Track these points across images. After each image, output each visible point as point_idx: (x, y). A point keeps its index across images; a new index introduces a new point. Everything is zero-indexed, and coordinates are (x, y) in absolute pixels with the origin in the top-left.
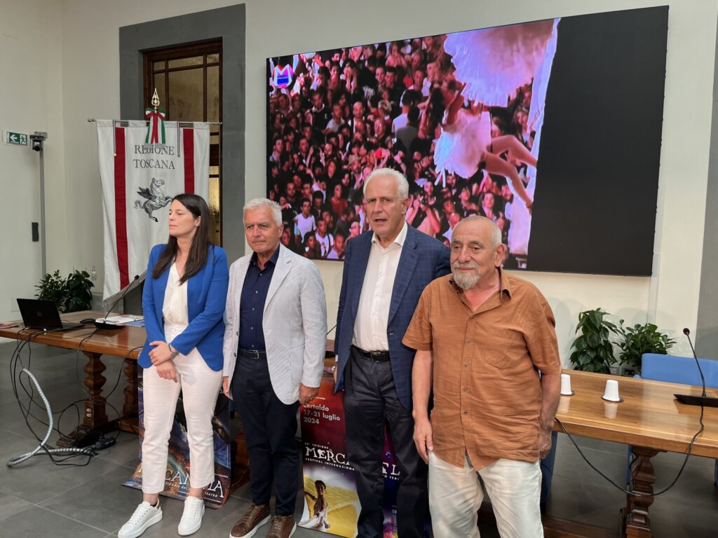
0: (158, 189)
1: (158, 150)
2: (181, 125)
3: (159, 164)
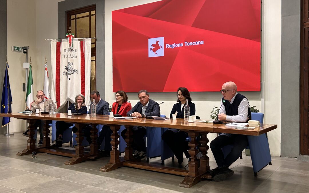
3: (71, 56)
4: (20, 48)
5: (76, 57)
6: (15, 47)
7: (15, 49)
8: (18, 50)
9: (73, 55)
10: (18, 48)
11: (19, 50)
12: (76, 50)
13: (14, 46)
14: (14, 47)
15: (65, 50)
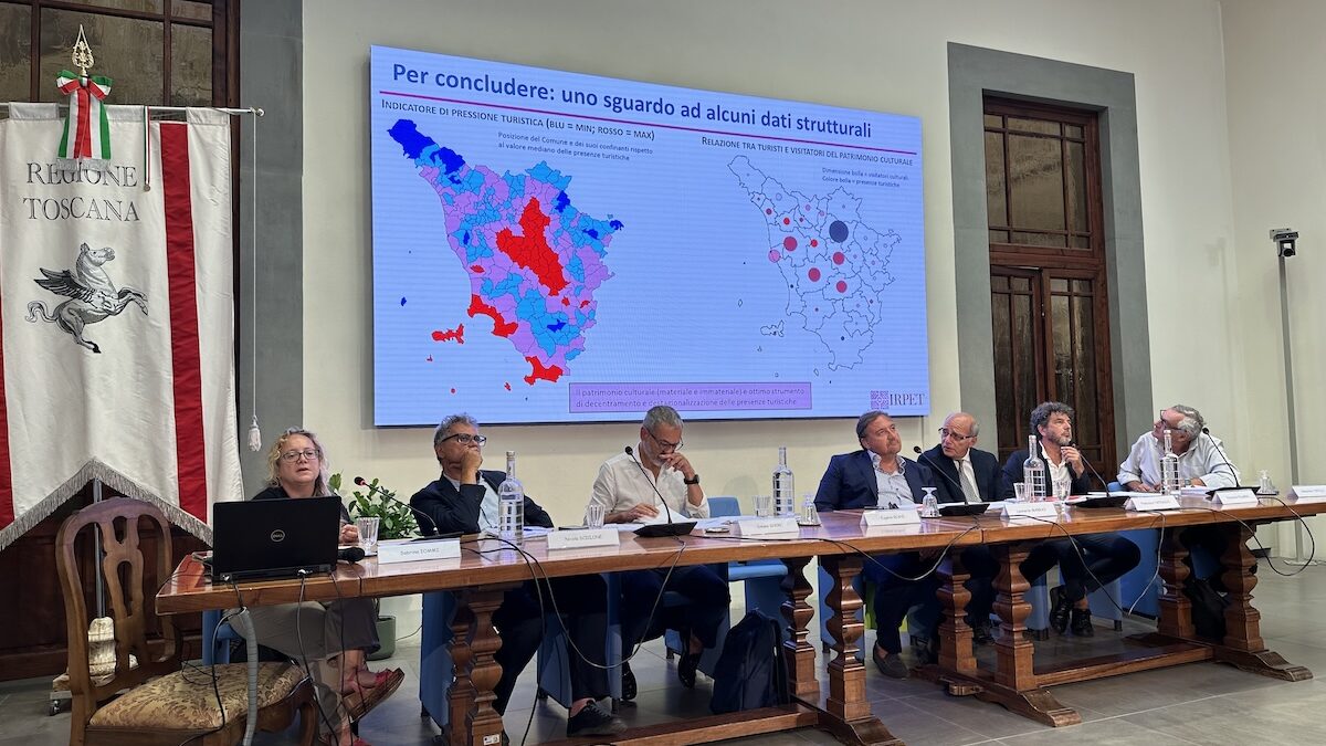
0: (96, 271)
1: (93, 176)
2: (154, 116)
3: (97, 210)
5: (131, 217)
9: (108, 202)
12: (129, 171)
15: (34, 168)
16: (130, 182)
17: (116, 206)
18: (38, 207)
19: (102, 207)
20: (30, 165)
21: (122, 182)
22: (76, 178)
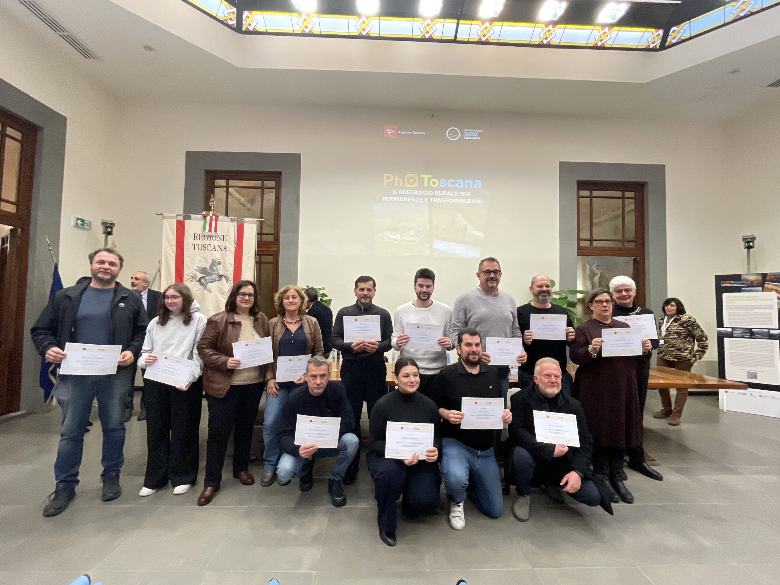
2: (234, 220)
3: (215, 248)
4: (88, 222)
5: (225, 250)
6: (78, 219)
7: (77, 224)
8: (83, 225)
9: (218, 245)
10: (83, 221)
11: (85, 225)
12: (225, 236)
13: (75, 217)
14: (76, 219)
15: (196, 235)
16: (225, 240)
17: (220, 246)
18: (196, 246)
19: (217, 247)
20: (194, 234)
21: (222, 240)
22: (209, 239)
